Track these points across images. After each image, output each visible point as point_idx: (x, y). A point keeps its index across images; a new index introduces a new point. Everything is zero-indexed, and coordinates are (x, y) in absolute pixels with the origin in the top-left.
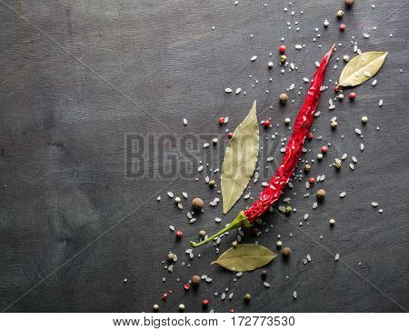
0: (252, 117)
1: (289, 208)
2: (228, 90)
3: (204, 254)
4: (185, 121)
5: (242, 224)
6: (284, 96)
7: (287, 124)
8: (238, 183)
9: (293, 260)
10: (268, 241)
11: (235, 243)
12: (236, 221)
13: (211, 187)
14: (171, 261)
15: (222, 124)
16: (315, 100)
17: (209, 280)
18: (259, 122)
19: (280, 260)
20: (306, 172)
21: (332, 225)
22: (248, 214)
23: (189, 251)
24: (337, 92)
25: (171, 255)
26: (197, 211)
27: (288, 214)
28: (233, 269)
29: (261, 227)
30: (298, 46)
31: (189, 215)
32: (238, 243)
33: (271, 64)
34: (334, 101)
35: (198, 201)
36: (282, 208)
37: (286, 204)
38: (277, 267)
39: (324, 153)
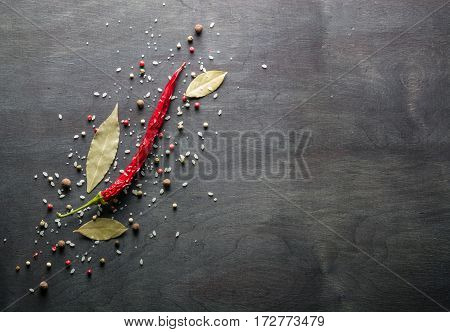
0: (114, 117)
1: (140, 192)
2: (96, 94)
3: (70, 223)
4: (60, 116)
5: (99, 202)
6: (140, 102)
7: (143, 124)
8: (100, 169)
9: (142, 234)
10: (122, 217)
11: (94, 217)
12: (95, 199)
13: (79, 170)
14: (42, 228)
15: (90, 121)
16: (166, 106)
17: (72, 245)
18: (119, 120)
19: (131, 233)
20: (157, 164)
21: (175, 208)
22: (104, 195)
23: (57, 220)
24: (185, 101)
25: (42, 223)
26: (66, 189)
27: (140, 197)
28: (92, 237)
29: (117, 206)
30: (155, 63)
31: (59, 192)
32: (98, 217)
33: (132, 75)
34: (182, 109)
35: (66, 181)
36: (135, 192)
37: (138, 189)
38: (129, 239)
39: (172, 150)
